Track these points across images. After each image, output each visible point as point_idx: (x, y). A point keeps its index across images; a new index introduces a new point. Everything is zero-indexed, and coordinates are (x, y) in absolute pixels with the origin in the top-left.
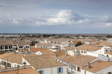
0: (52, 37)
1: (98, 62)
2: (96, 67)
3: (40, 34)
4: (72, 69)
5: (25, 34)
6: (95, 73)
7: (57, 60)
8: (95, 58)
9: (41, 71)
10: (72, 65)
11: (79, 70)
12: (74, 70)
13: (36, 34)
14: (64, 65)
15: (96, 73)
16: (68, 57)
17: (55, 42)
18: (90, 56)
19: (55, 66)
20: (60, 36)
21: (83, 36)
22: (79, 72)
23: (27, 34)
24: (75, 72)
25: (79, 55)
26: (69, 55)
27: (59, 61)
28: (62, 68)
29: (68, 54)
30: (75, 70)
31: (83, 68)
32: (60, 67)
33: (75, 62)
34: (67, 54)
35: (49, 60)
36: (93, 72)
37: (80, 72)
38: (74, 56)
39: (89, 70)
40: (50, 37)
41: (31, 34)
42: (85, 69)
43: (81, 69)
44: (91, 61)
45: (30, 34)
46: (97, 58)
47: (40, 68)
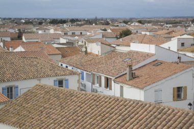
0: (70, 24)
1: (154, 65)
2: (147, 76)
3: (43, 19)
4: (93, 83)
5: (10, 19)
6: (142, 89)
7: (62, 65)
8: (148, 55)
9: (11, 88)
10: (94, 75)
11: (108, 86)
12: (98, 85)
13: (35, 19)
14: (72, 73)
15: (145, 89)
16: (86, 58)
17: (73, 33)
18: (137, 52)
19: (48, 76)
20: (89, 22)
21: (140, 22)
22: (108, 89)
23: (15, 19)
24: (99, 90)
25: (113, 51)
26: (90, 53)
27: (67, 67)
28: (67, 80)
29: (89, 51)
30: (100, 86)
31: (117, 80)
32: (60, 78)
33: (100, 66)
34: (86, 52)
35: (35, 63)
36: (137, 87)
37: (111, 89)
38: (100, 54)
39: (131, 82)
40: (65, 25)
41: (23, 19)
42: (122, 82)
43: (113, 82)
44: (138, 62)
45: (21, 19)
46: (153, 55)
47: (8, 81)
